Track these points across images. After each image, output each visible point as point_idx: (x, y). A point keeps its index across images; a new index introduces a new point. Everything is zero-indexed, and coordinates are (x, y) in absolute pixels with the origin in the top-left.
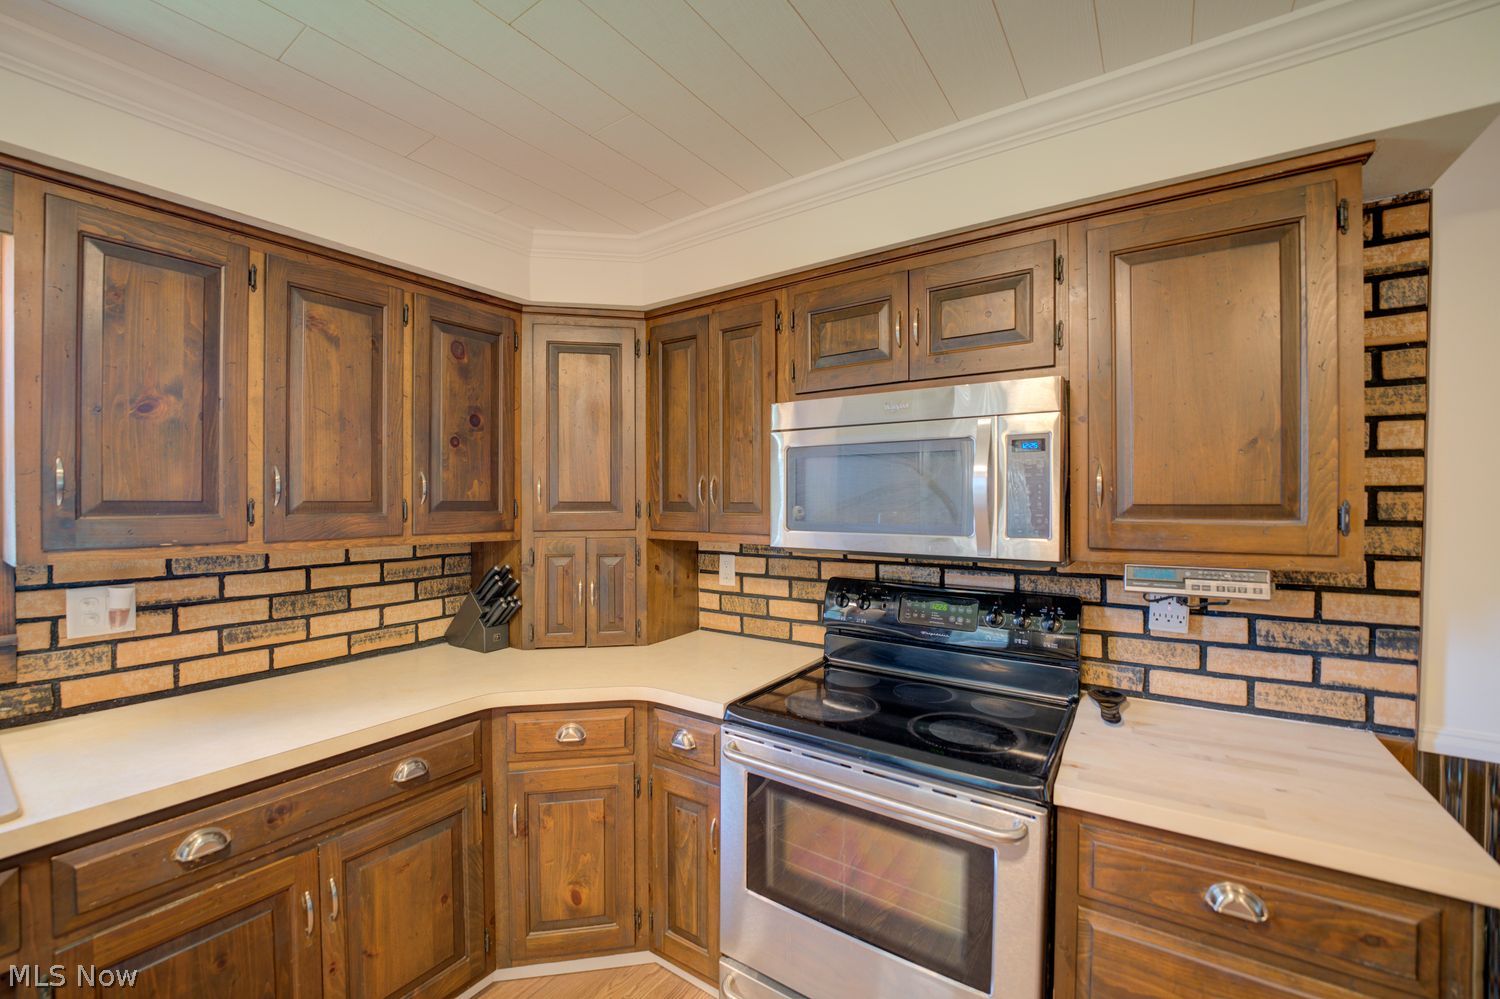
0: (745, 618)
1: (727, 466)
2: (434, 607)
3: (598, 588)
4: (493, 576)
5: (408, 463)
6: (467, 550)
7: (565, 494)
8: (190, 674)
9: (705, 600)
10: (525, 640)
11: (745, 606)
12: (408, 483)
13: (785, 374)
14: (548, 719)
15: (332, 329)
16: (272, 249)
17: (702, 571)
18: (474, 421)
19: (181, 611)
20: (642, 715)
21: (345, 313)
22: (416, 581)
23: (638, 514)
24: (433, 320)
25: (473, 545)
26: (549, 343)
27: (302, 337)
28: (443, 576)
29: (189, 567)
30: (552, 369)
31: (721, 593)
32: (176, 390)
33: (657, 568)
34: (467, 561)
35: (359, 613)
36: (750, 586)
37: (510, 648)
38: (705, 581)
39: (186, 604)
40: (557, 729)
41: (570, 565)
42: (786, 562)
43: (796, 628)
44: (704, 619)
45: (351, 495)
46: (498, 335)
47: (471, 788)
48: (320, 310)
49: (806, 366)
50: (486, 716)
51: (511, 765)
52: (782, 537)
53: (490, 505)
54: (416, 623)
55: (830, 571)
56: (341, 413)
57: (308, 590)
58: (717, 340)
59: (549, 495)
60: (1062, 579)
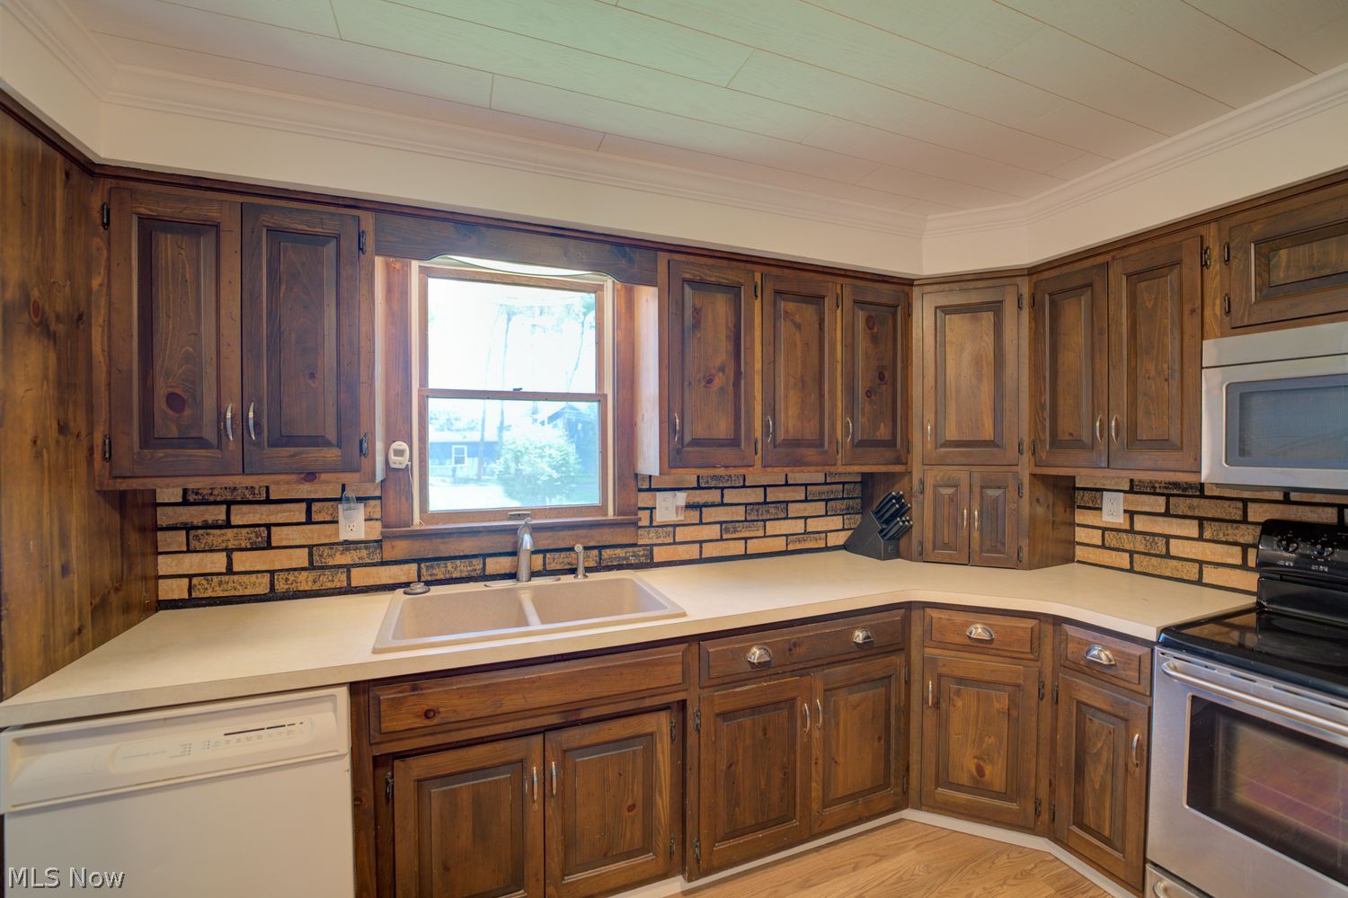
0: (1136, 556)
1: (1133, 404)
2: (836, 522)
3: (981, 515)
4: (891, 500)
5: (839, 411)
6: (859, 479)
7: (952, 433)
8: (710, 550)
9: (1081, 535)
10: (915, 554)
11: (1139, 544)
12: (840, 427)
13: (1214, 309)
14: (959, 618)
15: (798, 319)
16: (765, 269)
17: (1079, 507)
18: (881, 377)
19: (704, 509)
20: (1048, 629)
21: (804, 305)
22: (827, 501)
23: (1020, 452)
24: (855, 302)
25: (863, 474)
26: (936, 308)
27: (784, 327)
28: (843, 498)
29: (708, 482)
30: (939, 331)
31: (1104, 530)
32: (722, 369)
33: (1038, 500)
34: (859, 487)
35: (794, 521)
36: (1141, 524)
37: (899, 560)
38: (1081, 517)
39: (706, 505)
40: (968, 627)
41: (955, 494)
42: (1195, 501)
43: (1207, 570)
44: (1080, 552)
45: (808, 436)
46: (897, 307)
47: (898, 659)
48: (791, 306)
49: (1249, 297)
50: (908, 606)
51: (927, 650)
52: (1214, 473)
53: (891, 444)
54: (826, 532)
55: (1258, 514)
56: (802, 377)
57: (765, 503)
58: (1120, 285)
59: (936, 435)
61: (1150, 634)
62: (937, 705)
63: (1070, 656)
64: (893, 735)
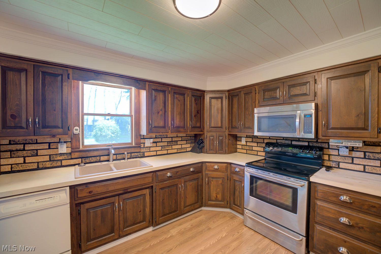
0: (247, 150)
1: (245, 120)
2: (189, 145)
3: (218, 143)
4: (200, 140)
5: (188, 120)
6: (194, 135)
7: (213, 125)
8: (159, 153)
9: (238, 146)
10: (205, 152)
11: (247, 148)
12: (189, 124)
13: (257, 102)
14: (212, 164)
15: (179, 99)
16: (171, 87)
17: (238, 141)
18: (198, 112)
19: (157, 143)
20: (229, 165)
21: (181, 96)
22: (186, 140)
23: (226, 129)
24: (192, 95)
25: (195, 134)
26: (210, 97)
27: (176, 101)
28: (190, 140)
29: (158, 136)
30: (210, 102)
31: (242, 145)
32: (161, 110)
33: (229, 139)
34: (194, 137)
35: (179, 145)
36: (248, 144)
37: (202, 154)
38: (238, 143)
39: (158, 142)
40: (214, 166)
41: (213, 138)
42: (256, 139)
43: (258, 152)
44: (238, 150)
45: (181, 126)
46: (201, 96)
47: (200, 174)
48: (177, 96)
49: (262, 100)
50: (202, 163)
51: (206, 172)
52: (256, 133)
53: (200, 127)
54: (186, 148)
55: (266, 141)
56: (180, 112)
57: (172, 141)
58: (243, 96)
59: (209, 126)
60: (319, 143)
61: (244, 164)
62: (208, 183)
63: (232, 170)
64: (199, 191)
